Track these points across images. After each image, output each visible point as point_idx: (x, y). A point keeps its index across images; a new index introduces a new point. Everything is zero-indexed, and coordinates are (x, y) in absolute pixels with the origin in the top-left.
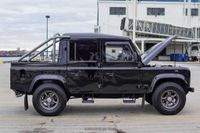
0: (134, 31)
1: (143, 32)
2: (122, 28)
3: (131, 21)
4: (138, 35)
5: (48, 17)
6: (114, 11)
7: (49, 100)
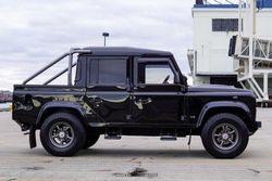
0: (251, 57)
1: (267, 59)
2: (232, 52)
3: (246, 41)
4: (258, 65)
5: (106, 35)
6: (219, 25)
7: (62, 134)
